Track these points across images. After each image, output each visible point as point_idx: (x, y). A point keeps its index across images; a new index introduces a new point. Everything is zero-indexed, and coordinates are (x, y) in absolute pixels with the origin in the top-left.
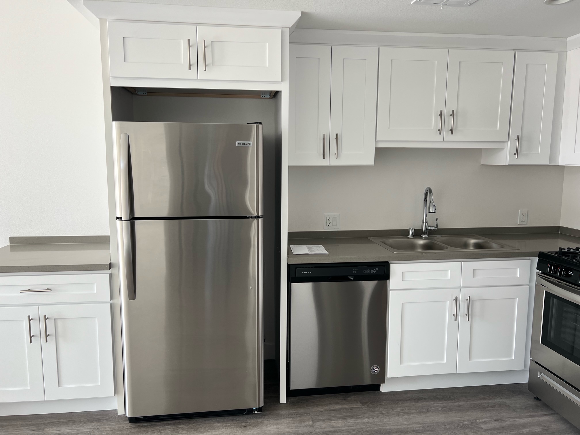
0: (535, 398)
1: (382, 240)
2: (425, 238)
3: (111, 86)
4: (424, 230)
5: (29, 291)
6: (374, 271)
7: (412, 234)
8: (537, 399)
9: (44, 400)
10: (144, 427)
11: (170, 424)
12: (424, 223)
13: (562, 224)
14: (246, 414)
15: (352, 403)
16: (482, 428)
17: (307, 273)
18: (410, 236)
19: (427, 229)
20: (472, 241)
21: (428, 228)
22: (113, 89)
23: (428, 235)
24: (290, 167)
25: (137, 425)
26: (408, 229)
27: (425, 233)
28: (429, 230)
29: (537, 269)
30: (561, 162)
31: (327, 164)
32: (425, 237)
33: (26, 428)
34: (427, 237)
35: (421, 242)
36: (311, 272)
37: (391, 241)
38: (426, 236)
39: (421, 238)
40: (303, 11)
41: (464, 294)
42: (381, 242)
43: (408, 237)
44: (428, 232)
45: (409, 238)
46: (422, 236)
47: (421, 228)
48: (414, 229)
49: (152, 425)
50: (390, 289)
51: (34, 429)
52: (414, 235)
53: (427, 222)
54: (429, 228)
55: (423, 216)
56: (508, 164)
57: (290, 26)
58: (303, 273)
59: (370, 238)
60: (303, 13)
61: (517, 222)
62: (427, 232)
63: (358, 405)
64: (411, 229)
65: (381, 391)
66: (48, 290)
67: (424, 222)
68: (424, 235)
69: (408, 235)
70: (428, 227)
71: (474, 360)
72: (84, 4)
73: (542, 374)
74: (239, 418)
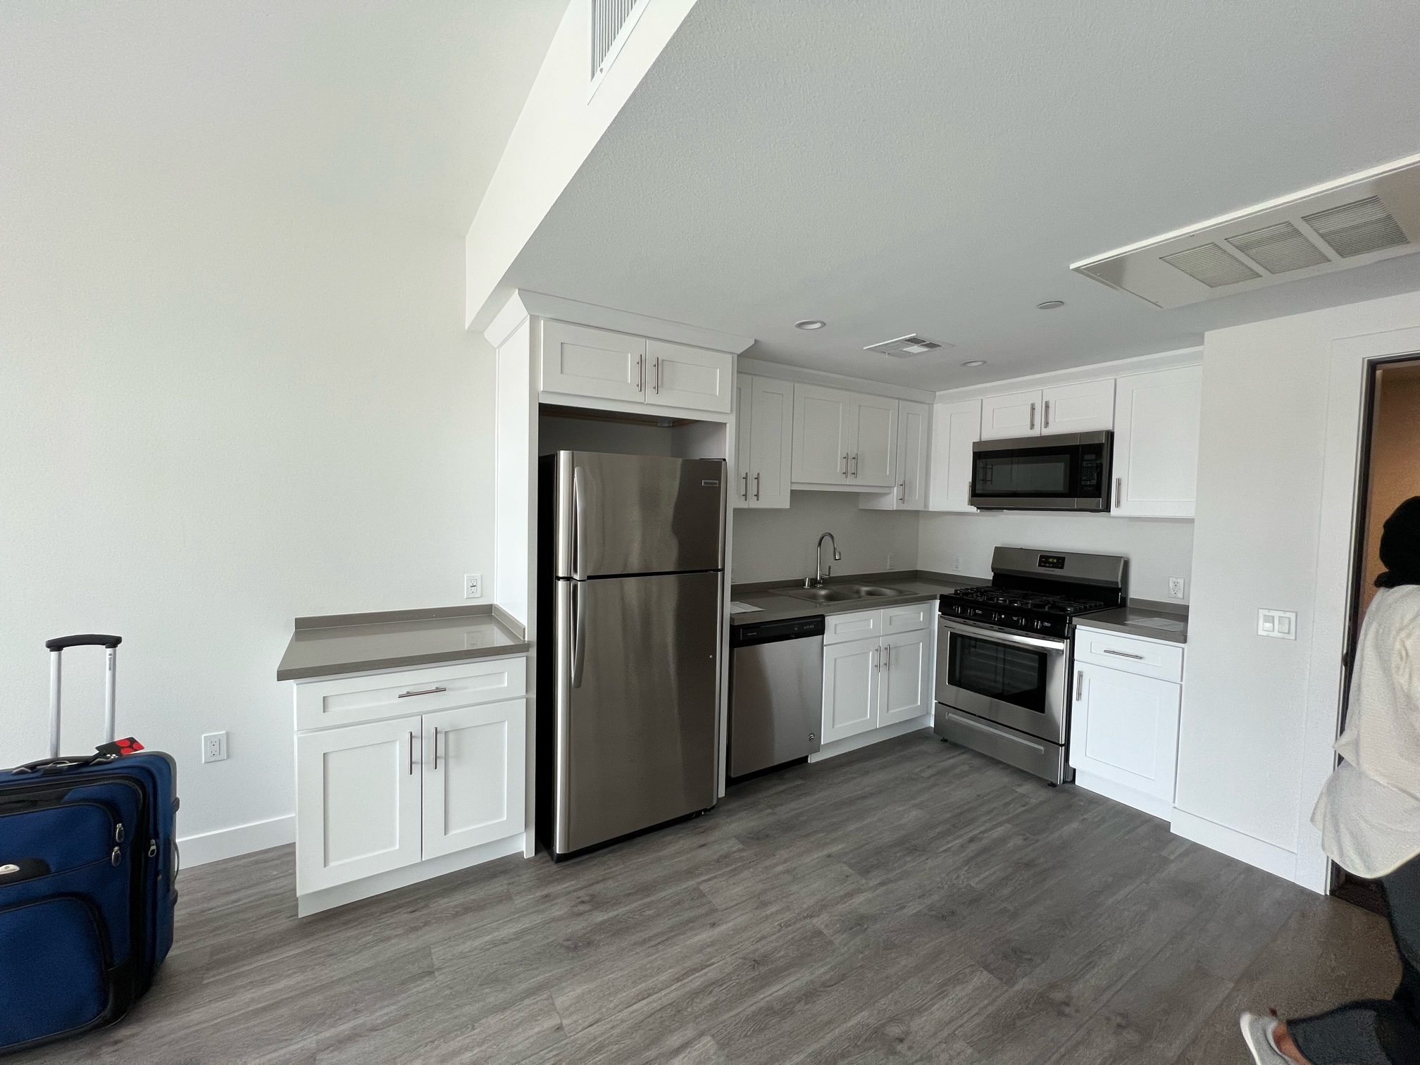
0: (942, 740)
3: (540, 404)
4: (818, 579)
5: (409, 694)
6: (813, 626)
7: (808, 584)
8: (945, 741)
9: (419, 861)
10: (578, 863)
11: (611, 852)
12: (818, 572)
13: (919, 568)
14: (695, 818)
16: (923, 777)
17: (752, 634)
18: (806, 586)
19: (821, 579)
20: (865, 589)
22: (541, 405)
23: (827, 585)
24: (735, 510)
25: (566, 863)
27: (819, 582)
28: (826, 579)
29: (939, 611)
30: (933, 507)
31: (746, 507)
32: (823, 587)
33: (396, 912)
34: (825, 587)
36: (755, 633)
37: (792, 593)
39: (821, 588)
40: (757, 339)
41: (882, 642)
44: (826, 582)
45: (806, 589)
46: (816, 585)
47: (815, 577)
48: (810, 579)
49: (587, 859)
50: (824, 644)
51: (409, 910)
53: (820, 571)
55: (816, 564)
56: (894, 509)
57: (739, 353)
58: (748, 635)
59: (770, 591)
60: (755, 340)
61: (886, 568)
62: (824, 582)
63: (799, 782)
64: (808, 578)
65: (809, 762)
66: (438, 690)
67: (817, 570)
68: (820, 584)
70: (822, 576)
71: (891, 712)
72: (519, 294)
73: (950, 714)
74: (691, 824)
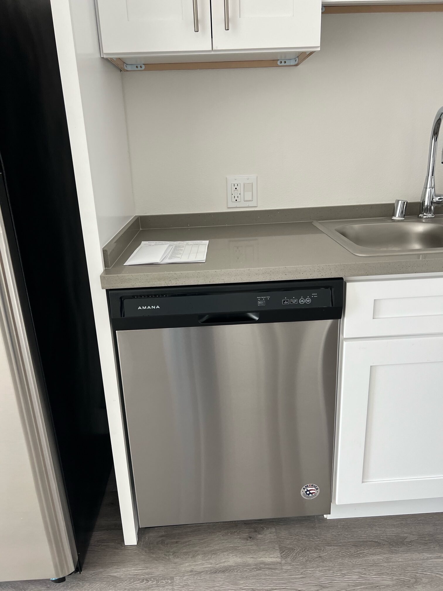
1: (339, 227)
2: (430, 221)
4: (426, 204)
6: (308, 301)
7: (402, 212)
12: (428, 190)
15: (263, 550)
17: (149, 307)
18: (397, 217)
19: (432, 203)
21: (434, 200)
23: (434, 213)
26: (394, 202)
27: (428, 210)
28: (438, 203)
32: (429, 218)
34: (431, 218)
35: (420, 228)
36: (158, 307)
37: (356, 227)
38: (430, 215)
39: (419, 220)
42: (336, 230)
43: (394, 218)
44: (435, 208)
45: (394, 221)
46: (421, 215)
47: (420, 201)
48: (407, 202)
50: (344, 337)
52: (404, 215)
53: (434, 187)
54: (436, 199)
55: (426, 175)
58: (140, 308)
59: (317, 224)
62: (432, 207)
63: (275, 557)
64: (400, 202)
67: (428, 187)
68: (426, 213)
69: (394, 214)
70: (434, 197)
